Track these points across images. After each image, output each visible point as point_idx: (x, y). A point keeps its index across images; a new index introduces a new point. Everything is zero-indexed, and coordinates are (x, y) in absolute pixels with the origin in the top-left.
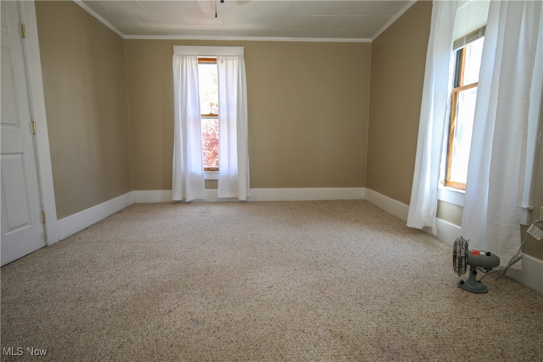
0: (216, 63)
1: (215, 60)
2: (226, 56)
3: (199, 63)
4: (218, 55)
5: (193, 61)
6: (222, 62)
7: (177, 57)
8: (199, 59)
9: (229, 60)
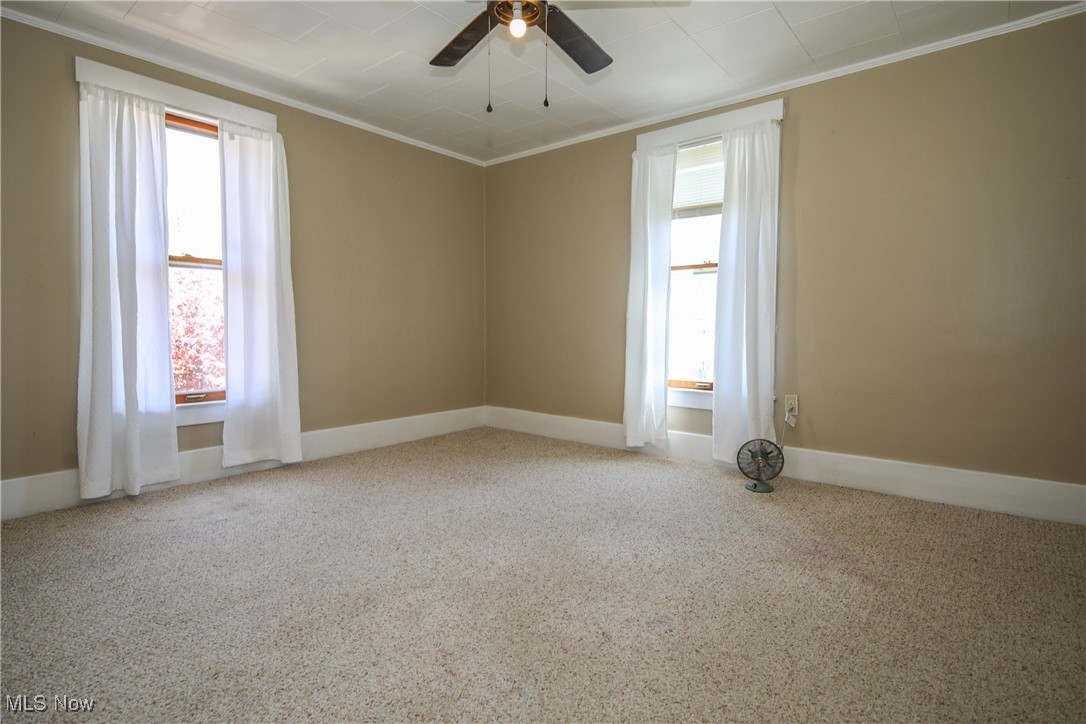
0: (216, 137)
1: (215, 128)
2: (241, 125)
3: (167, 125)
4: (223, 120)
5: (152, 116)
6: (232, 137)
7: (101, 93)
8: (169, 116)
9: (251, 136)
